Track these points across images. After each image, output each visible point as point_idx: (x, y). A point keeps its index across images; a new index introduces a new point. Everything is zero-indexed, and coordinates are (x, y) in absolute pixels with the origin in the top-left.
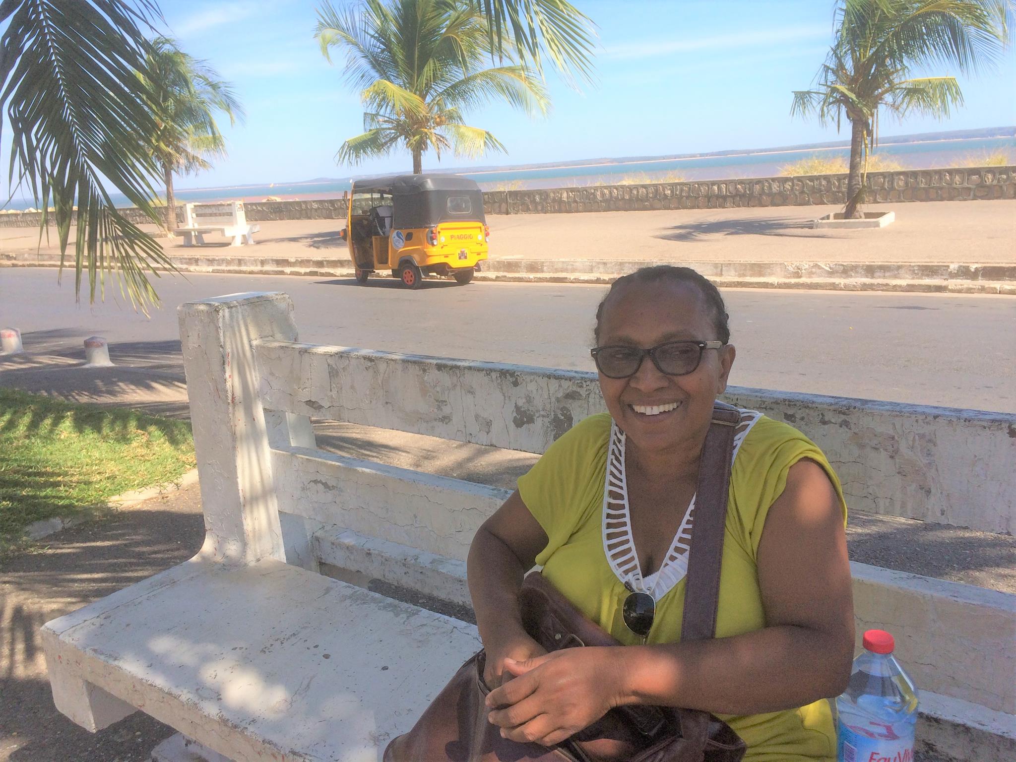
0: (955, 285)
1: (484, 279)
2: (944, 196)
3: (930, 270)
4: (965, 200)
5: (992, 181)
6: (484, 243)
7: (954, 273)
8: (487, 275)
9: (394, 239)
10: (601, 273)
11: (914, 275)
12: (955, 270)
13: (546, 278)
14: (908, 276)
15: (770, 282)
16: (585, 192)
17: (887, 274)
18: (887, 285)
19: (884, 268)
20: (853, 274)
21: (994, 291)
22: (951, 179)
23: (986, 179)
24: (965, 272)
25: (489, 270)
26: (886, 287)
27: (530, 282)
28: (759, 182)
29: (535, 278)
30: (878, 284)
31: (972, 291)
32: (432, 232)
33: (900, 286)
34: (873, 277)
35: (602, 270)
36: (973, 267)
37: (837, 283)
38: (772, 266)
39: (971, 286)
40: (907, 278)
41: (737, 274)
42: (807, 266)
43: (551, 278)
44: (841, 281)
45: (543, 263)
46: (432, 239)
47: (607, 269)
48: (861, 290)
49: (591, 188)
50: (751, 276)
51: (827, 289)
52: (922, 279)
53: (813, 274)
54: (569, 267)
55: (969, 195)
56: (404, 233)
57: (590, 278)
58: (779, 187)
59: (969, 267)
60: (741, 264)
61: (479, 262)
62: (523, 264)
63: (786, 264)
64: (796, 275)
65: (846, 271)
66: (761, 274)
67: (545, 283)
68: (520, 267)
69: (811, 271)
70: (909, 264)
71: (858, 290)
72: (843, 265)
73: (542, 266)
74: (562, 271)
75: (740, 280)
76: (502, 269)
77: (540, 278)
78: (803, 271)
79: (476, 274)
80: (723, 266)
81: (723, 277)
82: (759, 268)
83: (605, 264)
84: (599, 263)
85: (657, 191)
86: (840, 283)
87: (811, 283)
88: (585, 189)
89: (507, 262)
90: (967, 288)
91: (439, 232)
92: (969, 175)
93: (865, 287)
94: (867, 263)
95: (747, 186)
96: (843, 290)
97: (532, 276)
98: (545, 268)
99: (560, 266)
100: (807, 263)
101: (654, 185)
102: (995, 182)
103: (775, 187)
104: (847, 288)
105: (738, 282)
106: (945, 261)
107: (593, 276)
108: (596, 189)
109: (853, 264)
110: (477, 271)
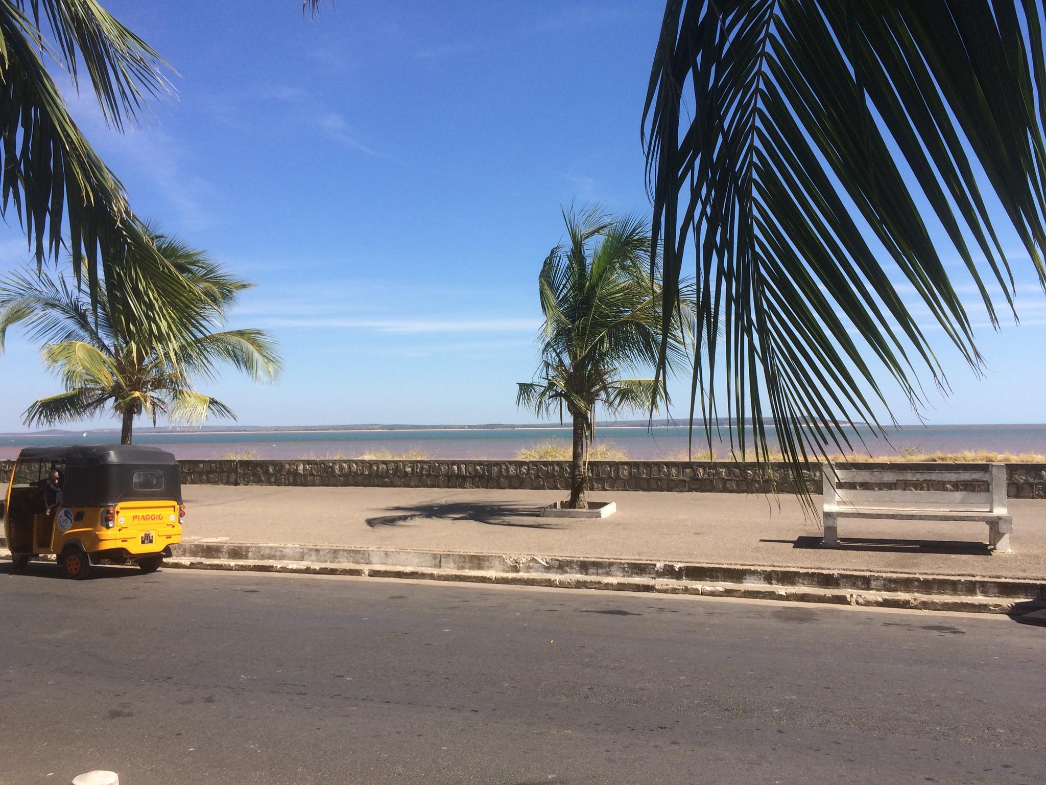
0: (662, 585)
1: (176, 566)
2: (663, 487)
3: (639, 569)
4: (682, 491)
5: (703, 475)
6: (177, 524)
7: (661, 572)
8: (180, 561)
9: (61, 519)
10: (312, 561)
11: (625, 574)
12: (661, 569)
13: (250, 566)
14: (619, 574)
15: (488, 576)
16: (323, 465)
17: (600, 571)
18: (599, 583)
19: (597, 565)
20: (568, 570)
21: (695, 592)
22: (668, 471)
23: (698, 473)
24: (669, 572)
25: (184, 555)
26: (599, 585)
27: (230, 570)
28: (497, 464)
29: (236, 565)
30: (591, 582)
31: (676, 592)
32: (108, 512)
33: (612, 585)
34: (587, 574)
35: (313, 558)
36: (677, 566)
37: (552, 579)
38: (490, 558)
39: (676, 587)
40: (618, 576)
41: (456, 566)
42: (524, 560)
43: (255, 565)
44: (556, 577)
45: (248, 547)
46: (107, 520)
47: (319, 557)
48: (576, 588)
49: (329, 461)
50: (470, 569)
51: (543, 586)
52: (632, 577)
53: (531, 568)
54: (278, 554)
55: (685, 487)
56: (73, 512)
57: (299, 567)
58: (516, 470)
59: (673, 566)
60: (460, 556)
61: (170, 546)
62: (225, 549)
63: (504, 557)
64: (514, 569)
65: (562, 566)
66: (480, 567)
67: (248, 572)
68: (221, 552)
69: (529, 565)
70: (619, 561)
71: (572, 588)
72: (558, 560)
73: (247, 551)
74: (269, 558)
75: (459, 573)
76: (200, 554)
77: (242, 566)
78: (521, 565)
79: (165, 560)
80: (442, 557)
81: (441, 569)
82: (478, 561)
83: (317, 551)
84: (311, 550)
85: (397, 467)
86: (556, 580)
87: (528, 579)
88: (323, 462)
89: (207, 546)
90: (672, 588)
91: (118, 512)
92: (683, 469)
93: (579, 585)
94: (581, 559)
95: (486, 468)
96: (559, 587)
97: (233, 563)
98: (250, 554)
99: (268, 551)
100: (525, 556)
101: (394, 462)
102: (706, 476)
103: (512, 470)
104: (562, 585)
105: (456, 575)
106: (652, 559)
107: (302, 565)
108: (334, 462)
109: (568, 559)
110: (165, 557)
